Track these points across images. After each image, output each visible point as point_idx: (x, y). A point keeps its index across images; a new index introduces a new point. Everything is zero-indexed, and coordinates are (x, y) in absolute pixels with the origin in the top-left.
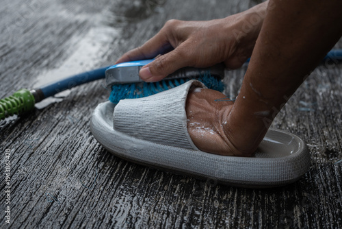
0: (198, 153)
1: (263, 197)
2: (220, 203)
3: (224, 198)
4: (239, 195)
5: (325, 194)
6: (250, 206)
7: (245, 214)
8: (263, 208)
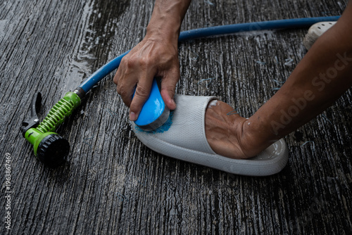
0: (216, 156)
1: (258, 182)
2: (232, 190)
3: (234, 185)
4: (243, 182)
5: (297, 177)
6: (251, 191)
7: (249, 199)
8: (259, 193)
